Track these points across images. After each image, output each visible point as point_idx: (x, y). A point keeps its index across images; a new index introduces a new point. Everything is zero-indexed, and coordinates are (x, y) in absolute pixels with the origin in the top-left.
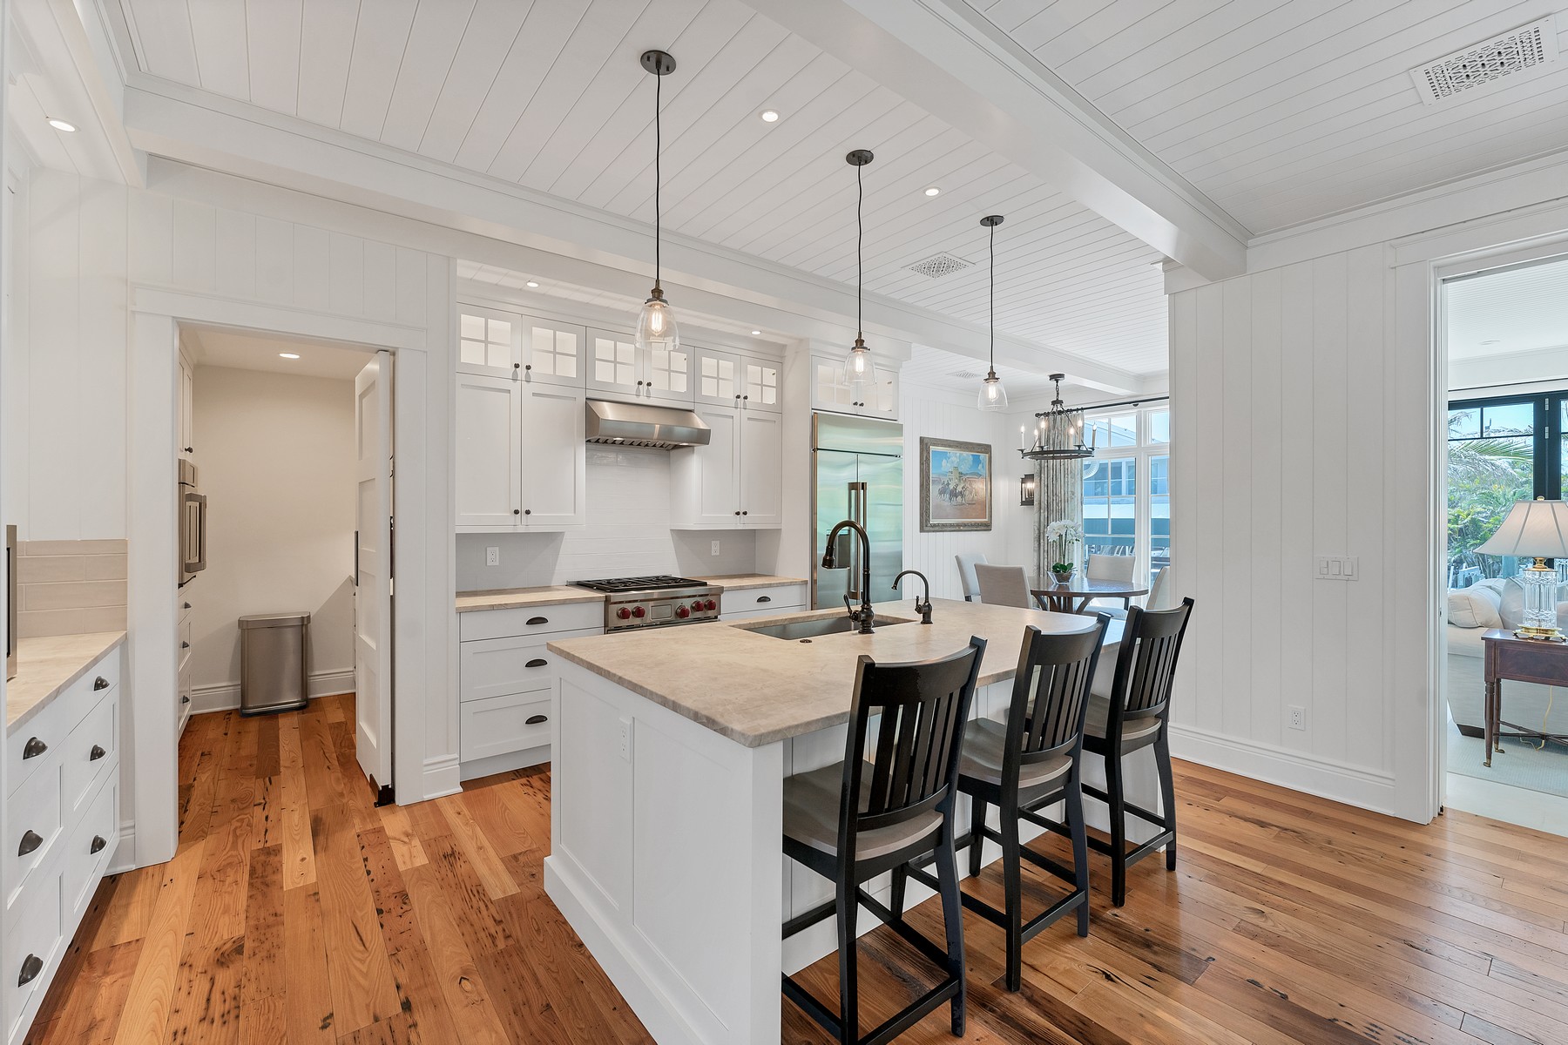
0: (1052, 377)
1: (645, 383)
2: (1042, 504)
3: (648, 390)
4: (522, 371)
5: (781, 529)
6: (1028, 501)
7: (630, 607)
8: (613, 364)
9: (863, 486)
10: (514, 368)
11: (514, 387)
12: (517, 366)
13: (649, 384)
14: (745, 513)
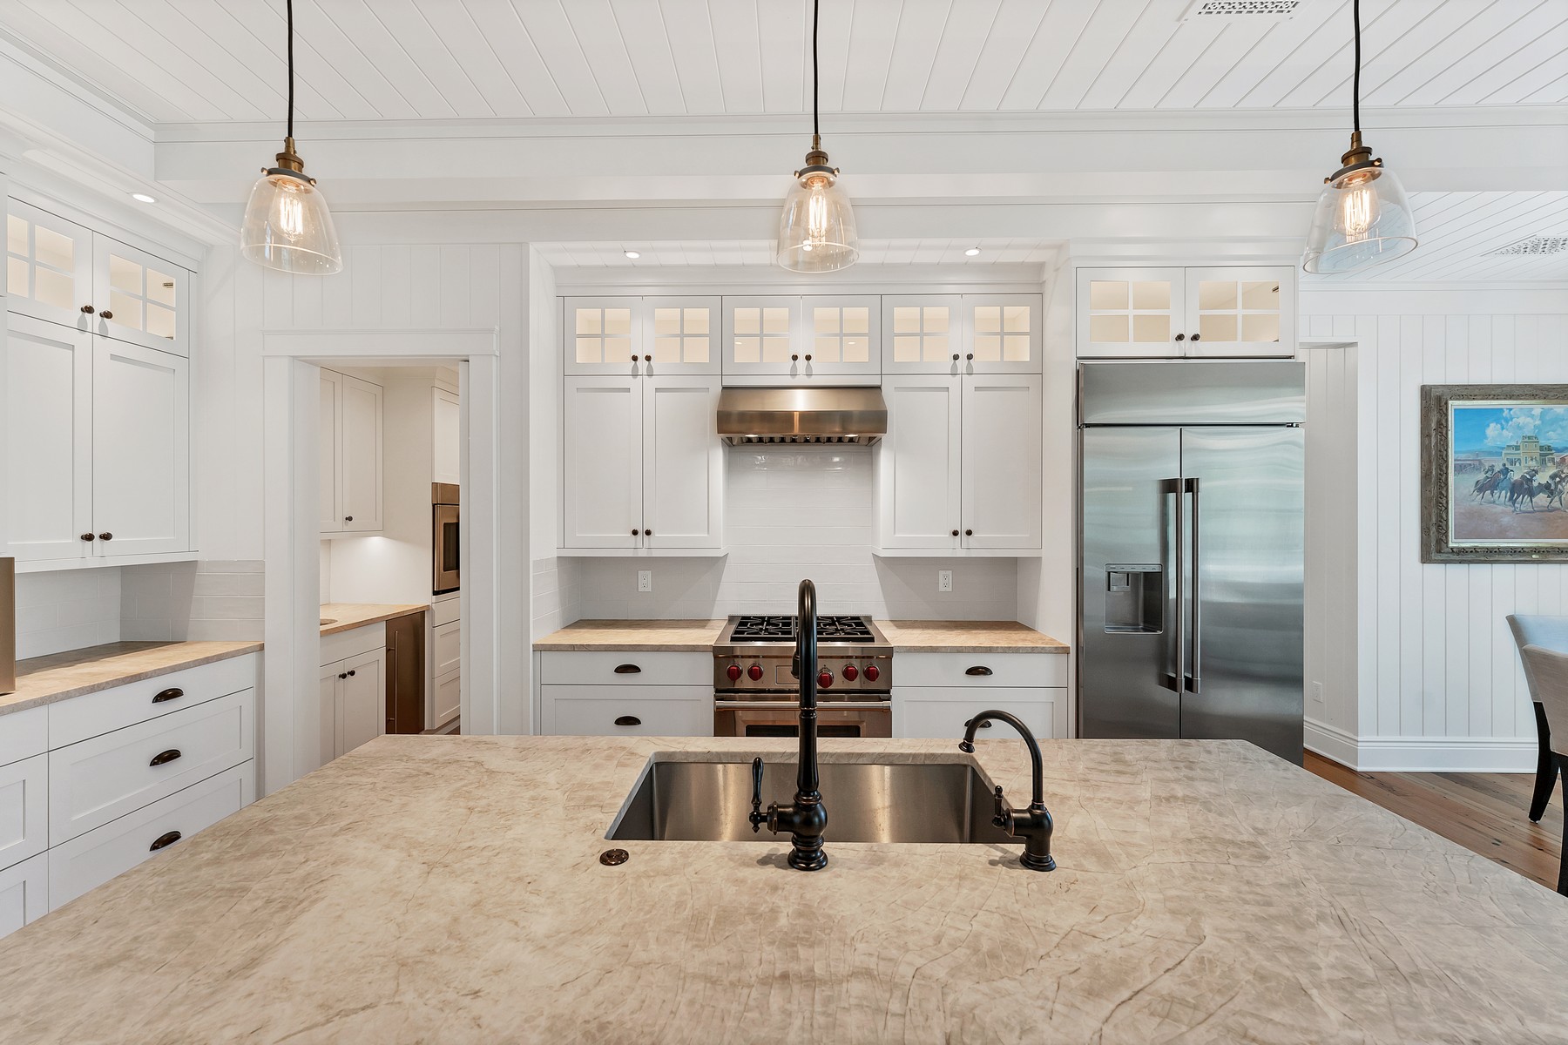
1: (802, 357)
3: (808, 366)
4: (642, 363)
5: (1041, 558)
7: (745, 664)
8: (759, 338)
9: (1191, 485)
11: (634, 384)
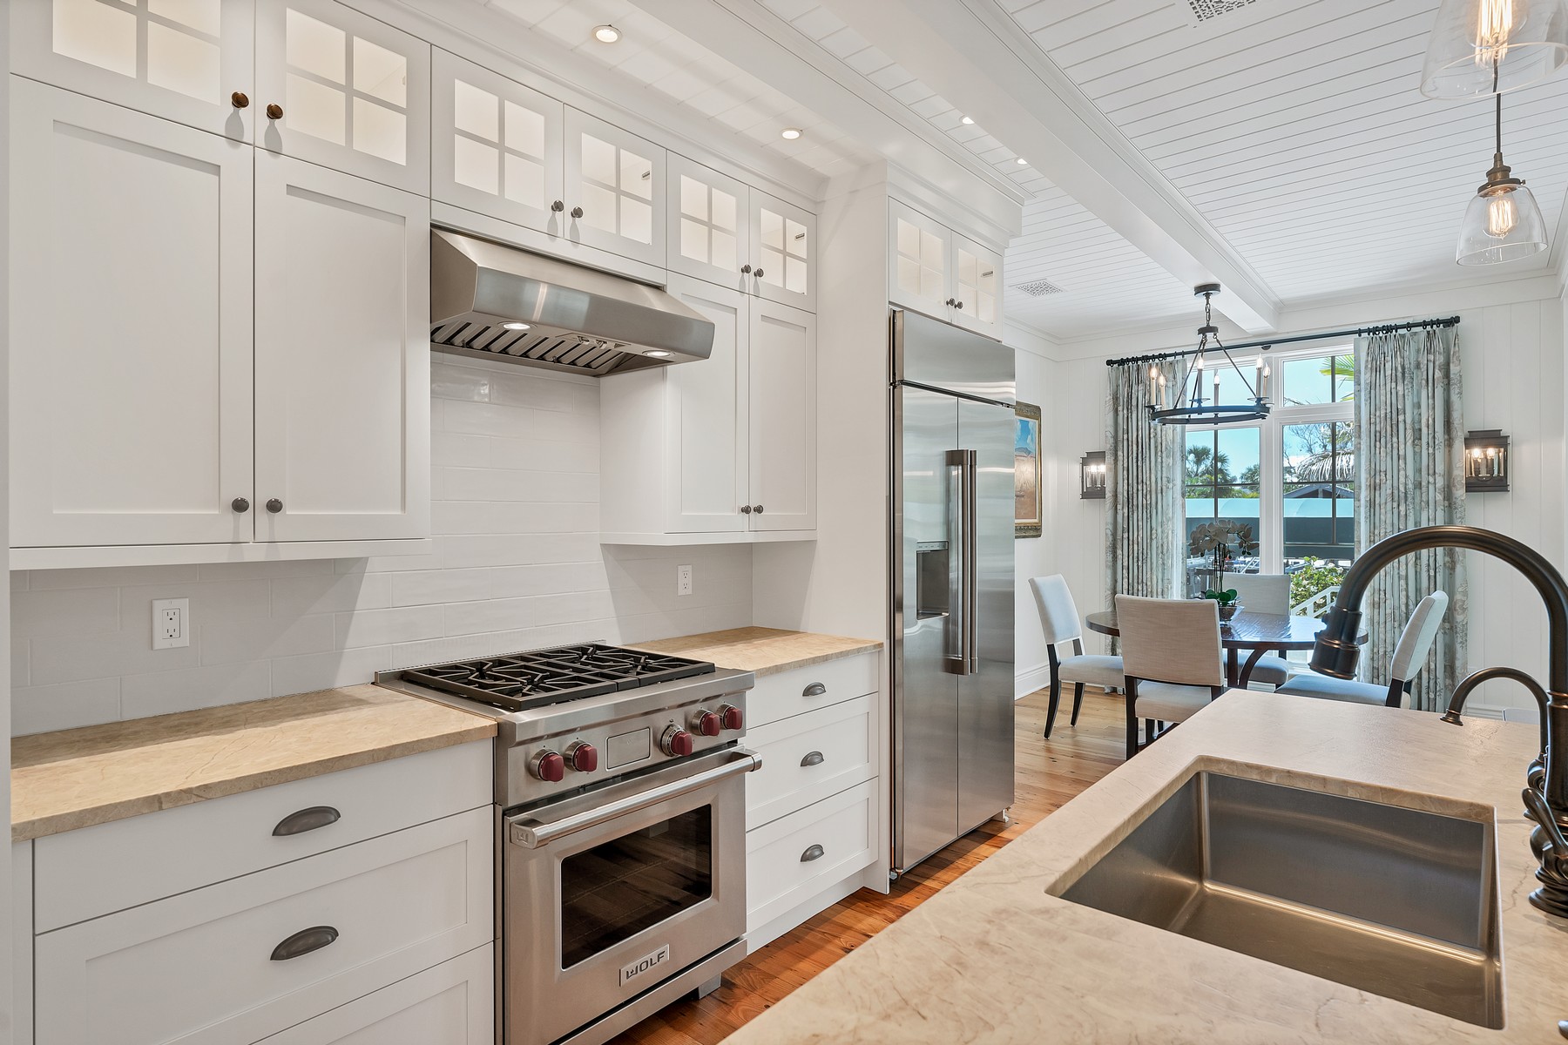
0: (1199, 289)
1: (568, 209)
2: (1120, 497)
3: (574, 228)
4: (254, 119)
5: (814, 540)
6: (1092, 492)
7: (558, 747)
8: (496, 151)
9: (970, 458)
10: (231, 108)
11: (234, 160)
12: (240, 101)
13: (577, 213)
14: (759, 510)
